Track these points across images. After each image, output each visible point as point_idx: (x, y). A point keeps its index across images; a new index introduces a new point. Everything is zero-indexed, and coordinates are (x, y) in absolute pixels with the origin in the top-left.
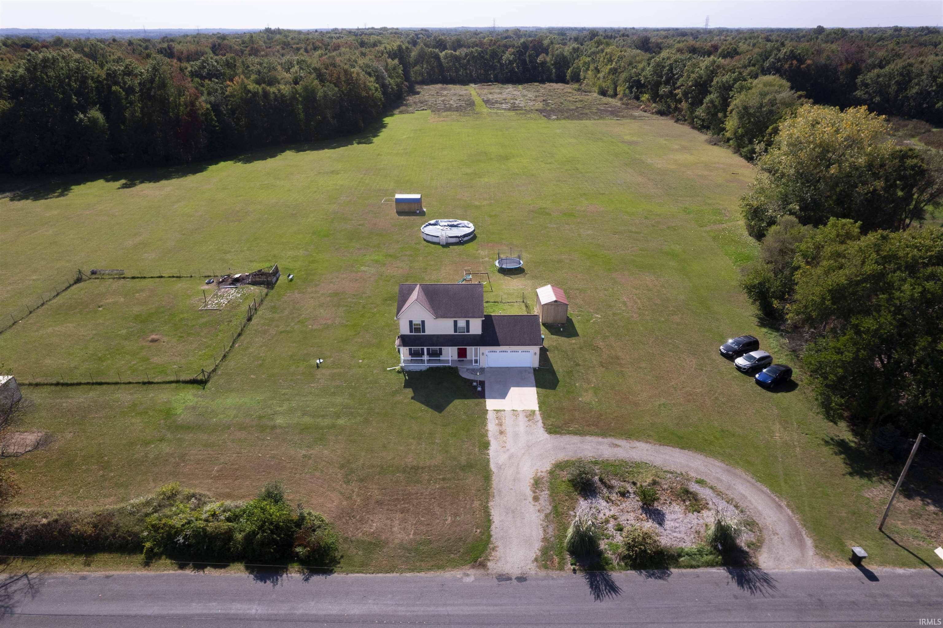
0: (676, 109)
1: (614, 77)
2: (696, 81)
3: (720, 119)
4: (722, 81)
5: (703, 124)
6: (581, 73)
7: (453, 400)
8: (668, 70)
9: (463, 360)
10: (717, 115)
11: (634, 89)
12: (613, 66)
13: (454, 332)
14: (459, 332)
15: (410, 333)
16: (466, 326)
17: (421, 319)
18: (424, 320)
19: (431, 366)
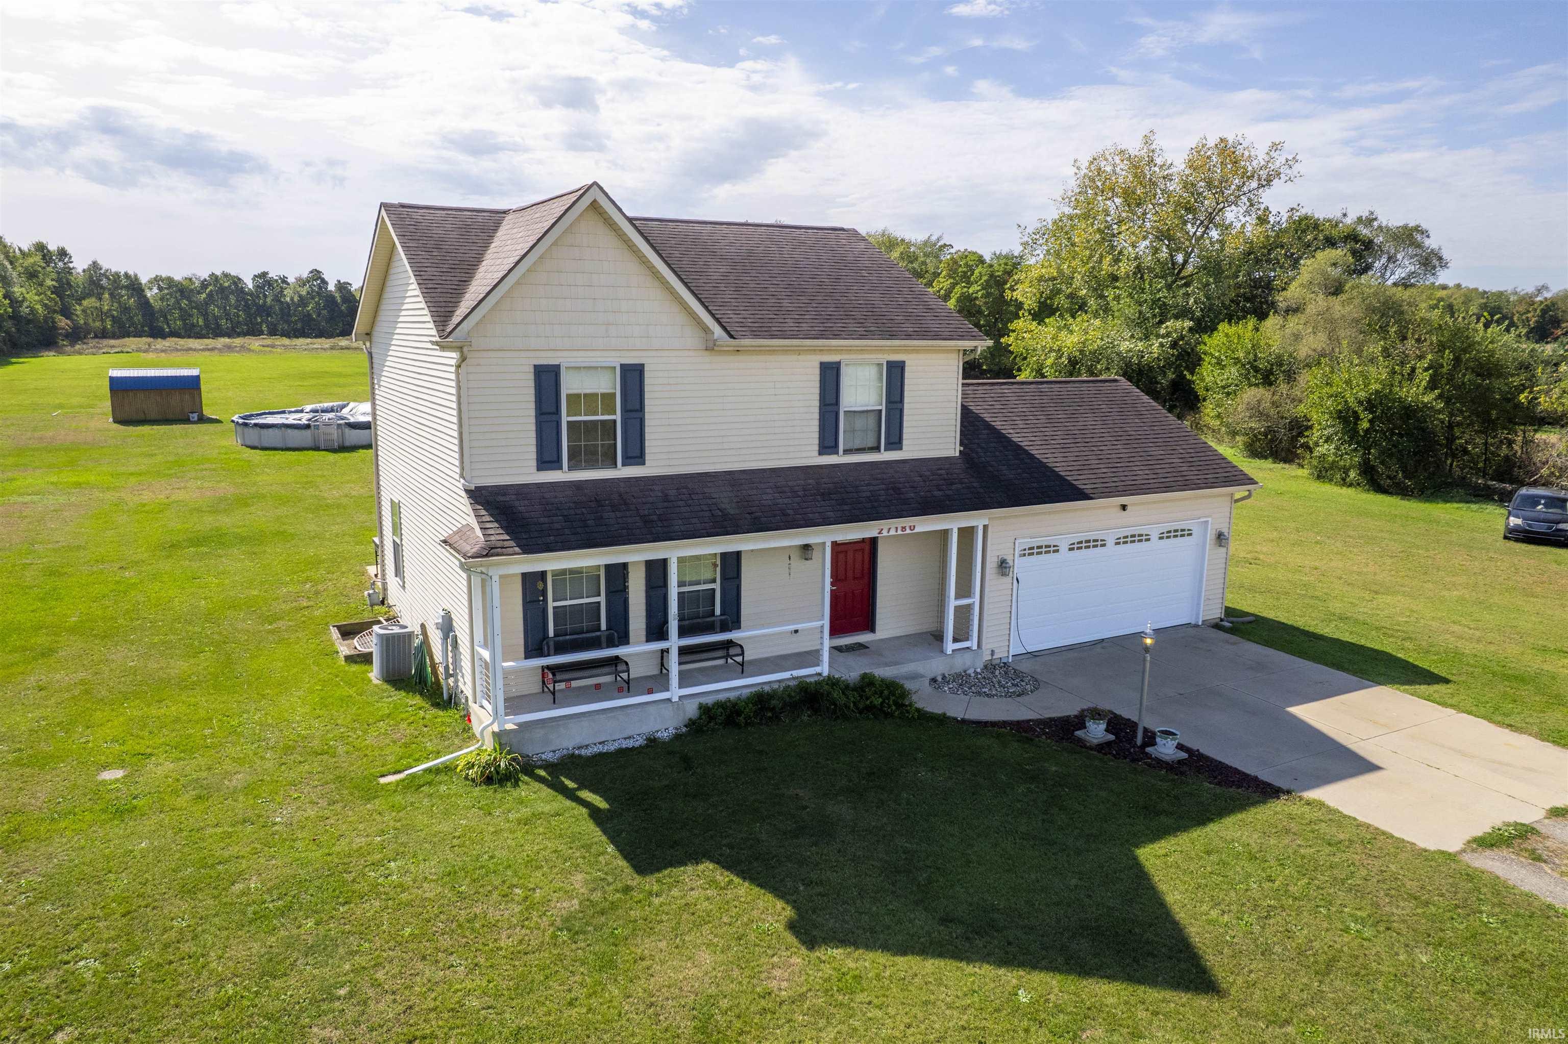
9: (862, 645)
13: (816, 448)
14: (847, 452)
15: (539, 469)
16: (889, 401)
17: (618, 353)
18: (643, 365)
19: (709, 700)
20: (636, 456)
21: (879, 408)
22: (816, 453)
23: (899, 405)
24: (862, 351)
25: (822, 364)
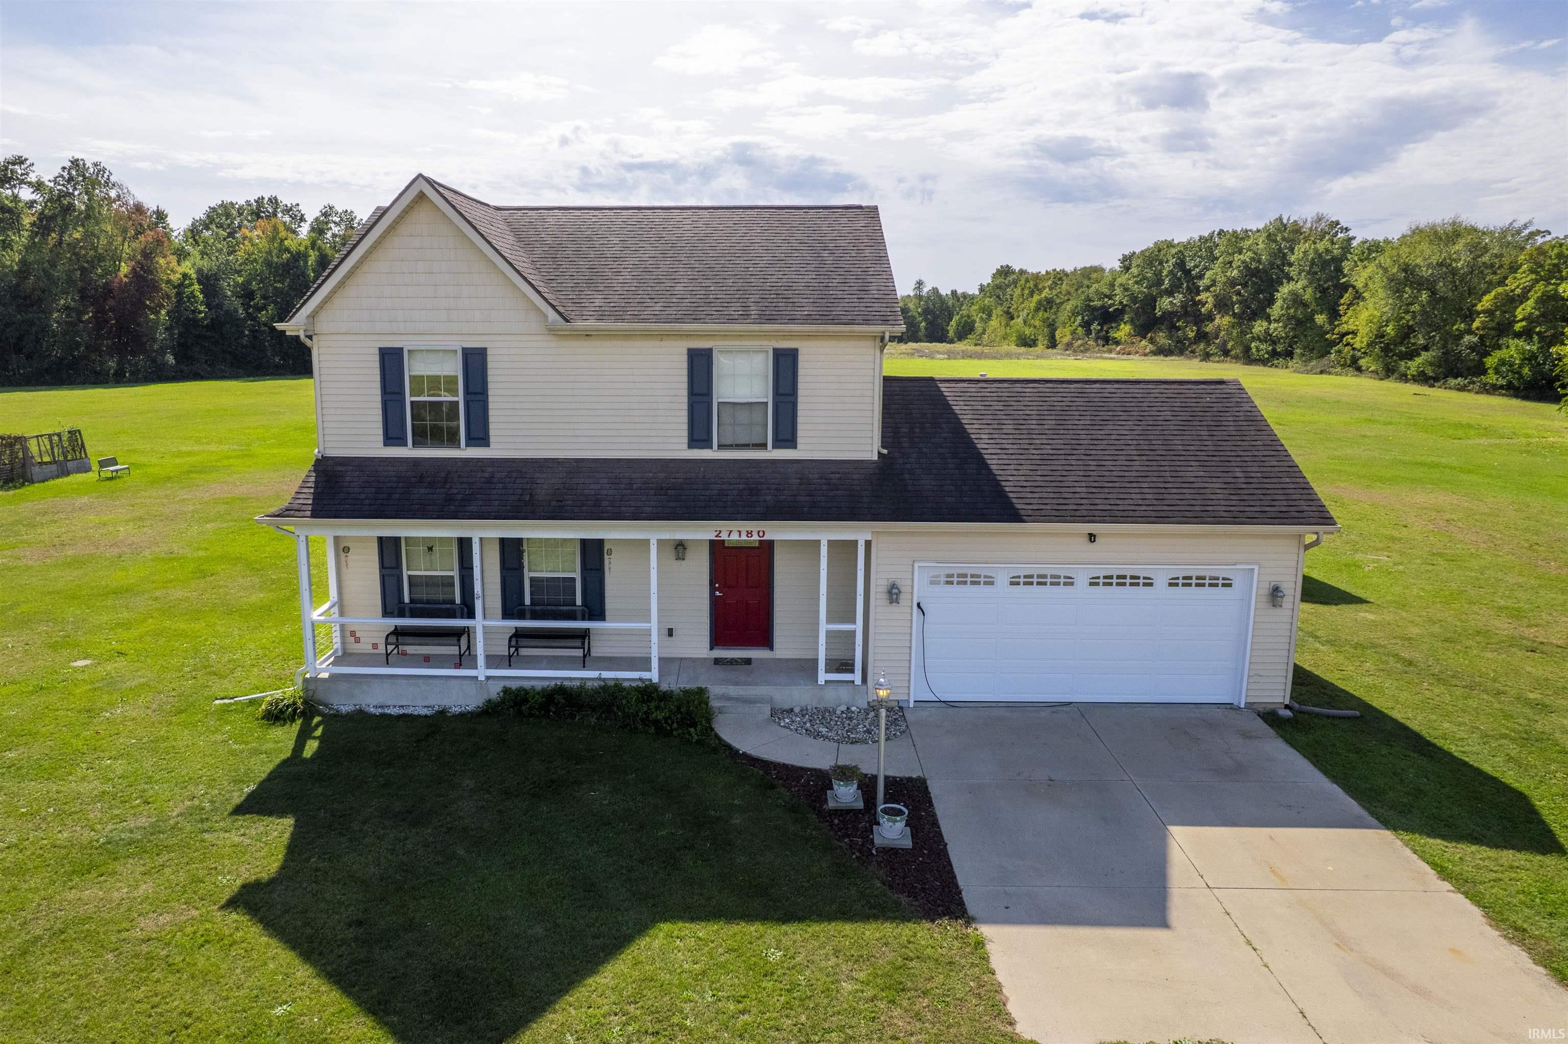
0: (1202, 336)
1: (1046, 315)
2: (1247, 267)
3: (1321, 327)
4: (1316, 250)
5: (1274, 350)
6: (976, 325)
7: (642, 929)
8: (1176, 265)
9: (748, 661)
10: (1313, 320)
11: (1095, 326)
12: (1043, 295)
13: (686, 440)
14: (721, 447)
15: (386, 444)
16: (777, 393)
17: (459, 338)
18: (485, 349)
19: (514, 685)
20: (479, 437)
21: (765, 400)
22: (686, 446)
23: (791, 399)
24: (740, 336)
25: (689, 350)
